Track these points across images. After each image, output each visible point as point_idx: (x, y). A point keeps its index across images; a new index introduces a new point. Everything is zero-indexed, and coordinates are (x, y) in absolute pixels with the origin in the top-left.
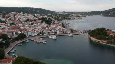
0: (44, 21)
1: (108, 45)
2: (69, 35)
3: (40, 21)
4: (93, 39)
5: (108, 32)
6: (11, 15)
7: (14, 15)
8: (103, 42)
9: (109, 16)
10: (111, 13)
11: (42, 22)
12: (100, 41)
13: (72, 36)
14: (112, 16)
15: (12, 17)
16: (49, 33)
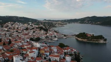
0: (42, 29)
1: (88, 41)
2: (64, 38)
3: (39, 29)
4: (79, 39)
5: (87, 34)
6: (9, 25)
7: (12, 25)
8: (85, 40)
9: (85, 23)
10: (86, 21)
11: (40, 30)
12: (83, 40)
13: (66, 38)
14: (87, 23)
15: (10, 26)
16: (51, 37)
